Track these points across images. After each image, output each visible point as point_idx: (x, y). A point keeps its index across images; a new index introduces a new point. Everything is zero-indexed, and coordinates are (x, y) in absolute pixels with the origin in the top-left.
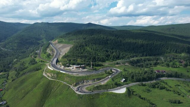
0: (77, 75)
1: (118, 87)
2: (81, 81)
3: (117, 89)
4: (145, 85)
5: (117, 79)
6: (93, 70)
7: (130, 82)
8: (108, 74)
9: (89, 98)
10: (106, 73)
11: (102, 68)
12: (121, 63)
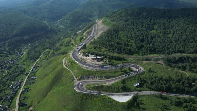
0: (87, 68)
1: (124, 92)
2: (87, 76)
3: (120, 95)
4: (165, 98)
5: (131, 81)
6: (109, 64)
7: (146, 89)
8: (123, 73)
9: (82, 97)
10: (122, 71)
11: (123, 63)
12: (152, 60)
